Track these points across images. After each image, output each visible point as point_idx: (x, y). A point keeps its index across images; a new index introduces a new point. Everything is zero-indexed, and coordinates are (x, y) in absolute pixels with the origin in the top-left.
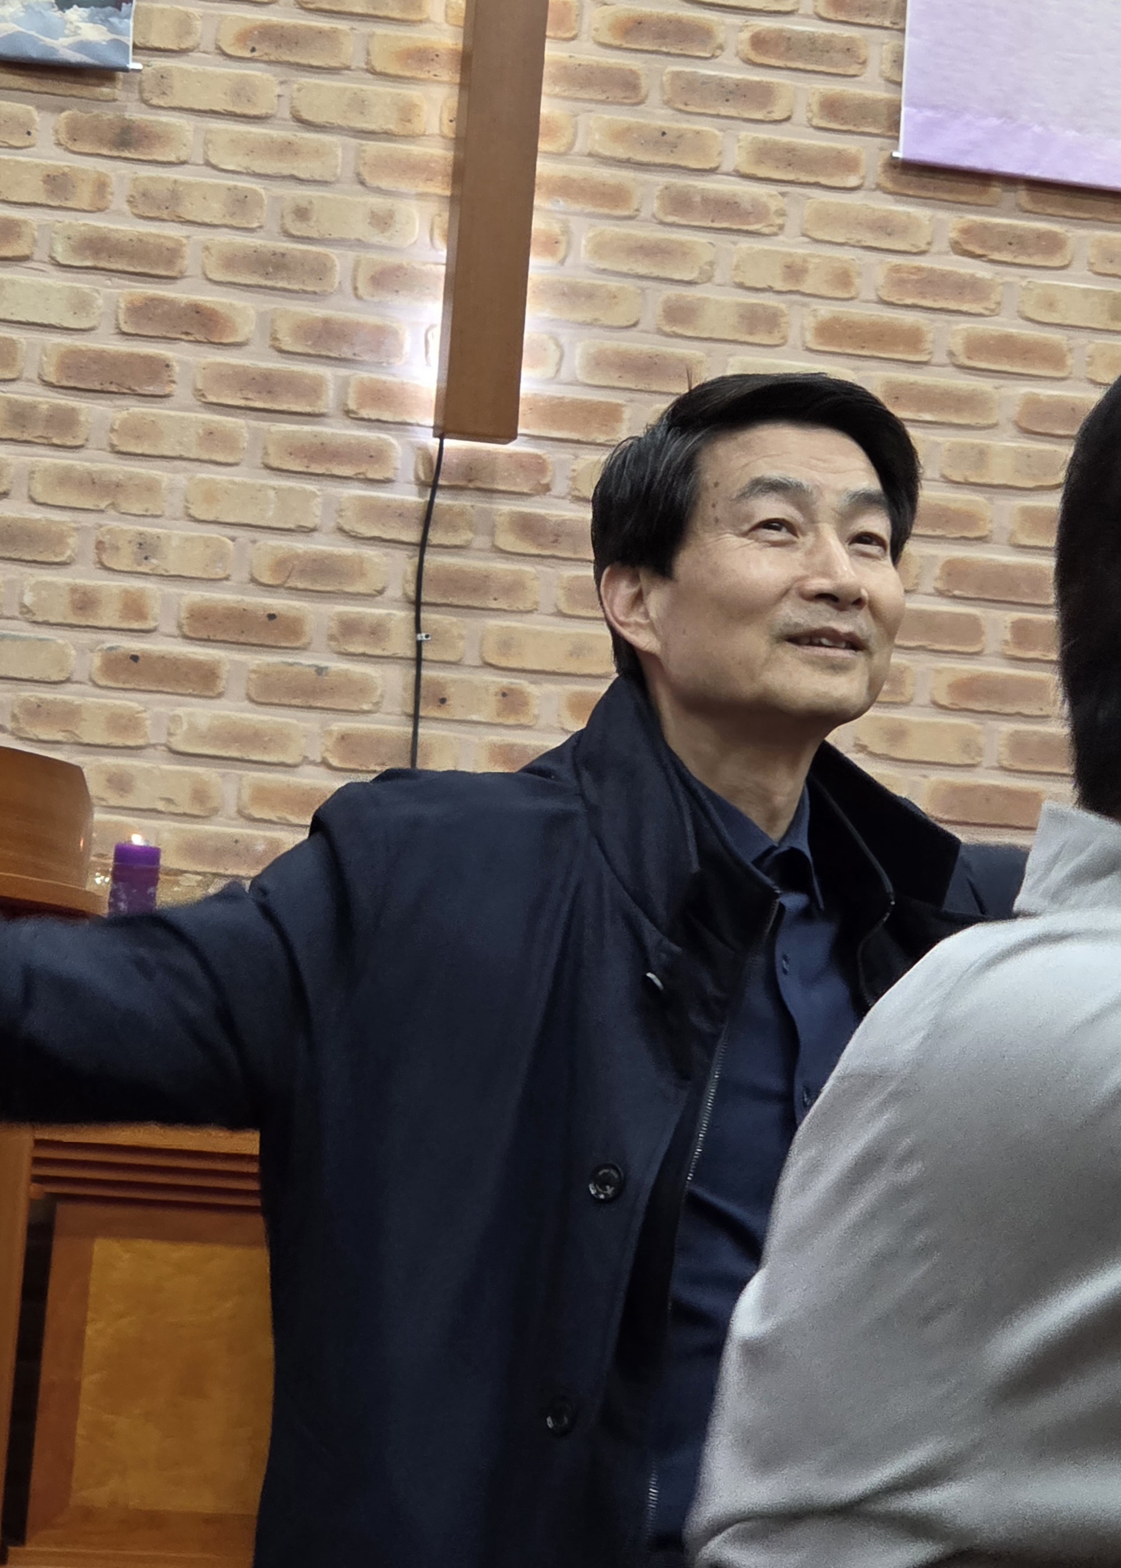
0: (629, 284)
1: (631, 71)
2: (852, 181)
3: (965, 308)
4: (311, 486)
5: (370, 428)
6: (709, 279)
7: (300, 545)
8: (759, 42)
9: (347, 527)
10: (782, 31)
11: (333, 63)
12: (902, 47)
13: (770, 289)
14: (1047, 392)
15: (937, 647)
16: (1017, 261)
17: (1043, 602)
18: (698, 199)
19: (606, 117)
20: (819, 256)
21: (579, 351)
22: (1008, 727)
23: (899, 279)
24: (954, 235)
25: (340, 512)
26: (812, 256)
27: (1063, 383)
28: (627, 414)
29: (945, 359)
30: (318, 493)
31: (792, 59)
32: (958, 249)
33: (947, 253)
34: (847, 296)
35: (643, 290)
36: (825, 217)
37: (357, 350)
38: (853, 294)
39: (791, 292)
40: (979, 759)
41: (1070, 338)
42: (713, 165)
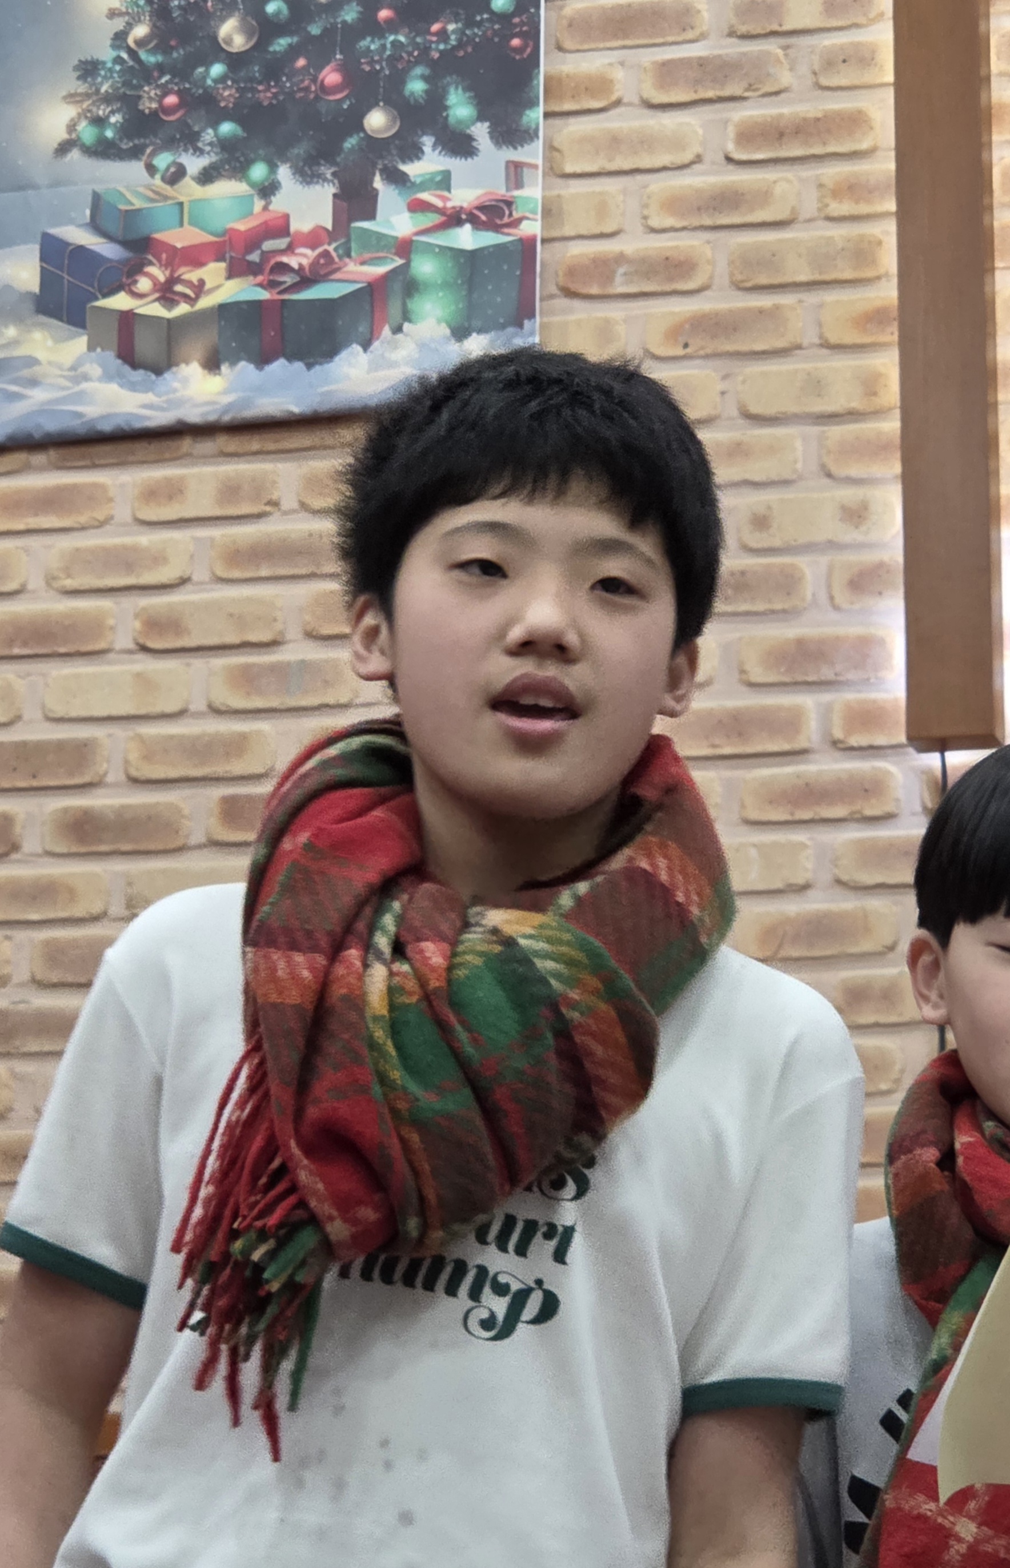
4: (799, 836)
5: (863, 758)
7: (792, 907)
9: (845, 878)
11: (780, 344)
25: (835, 862)
30: (809, 843)
37: (838, 668)
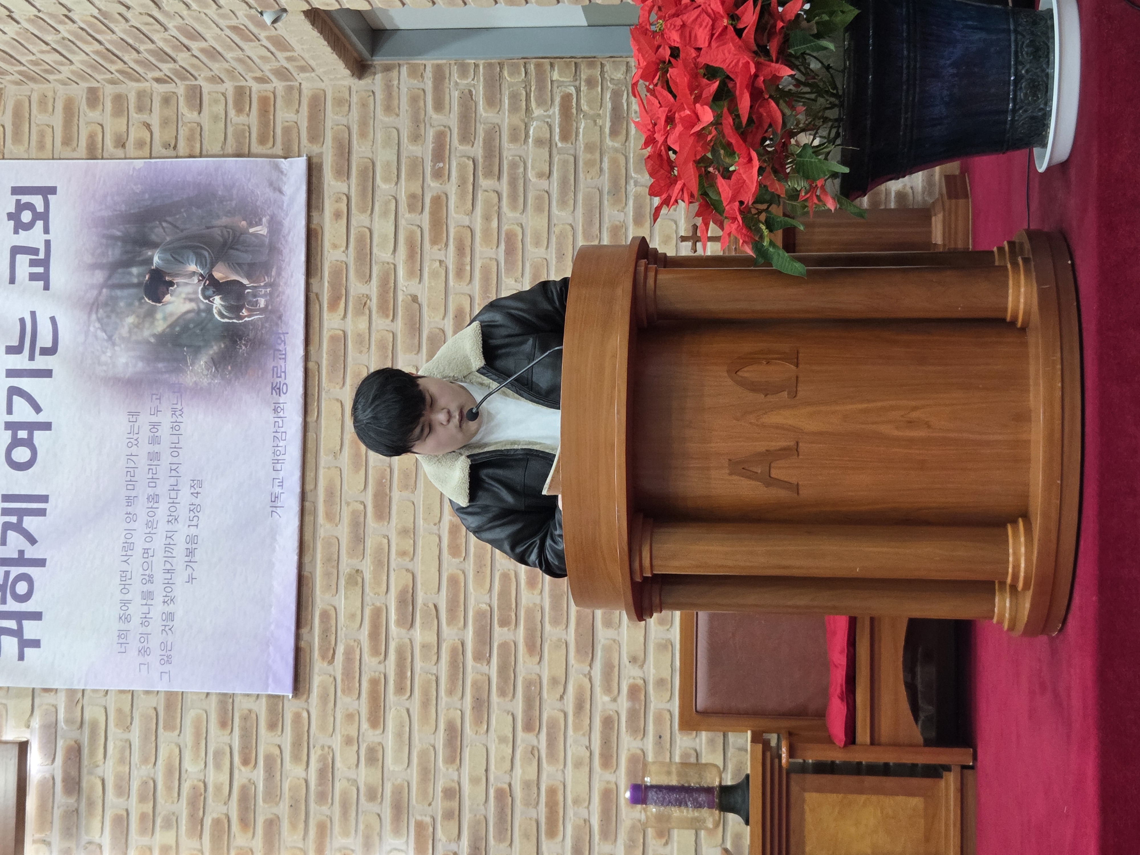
0: (361, 819)
1: (264, 822)
2: (305, 714)
3: (358, 658)
6: (355, 781)
8: (245, 762)
10: (239, 751)
12: (241, 694)
13: (358, 752)
14: (393, 616)
15: (513, 663)
16: (334, 632)
17: (489, 613)
18: (320, 788)
19: (286, 833)
20: (341, 728)
21: (393, 841)
22: (548, 627)
23: (347, 690)
24: (325, 664)
26: (341, 733)
27: (388, 607)
28: (419, 818)
29: (382, 666)
31: (252, 746)
32: (331, 661)
33: (334, 667)
34: (357, 714)
35: (363, 812)
36: (323, 728)
38: (356, 712)
39: (358, 742)
40: (563, 641)
41: (368, 605)
42: (304, 781)
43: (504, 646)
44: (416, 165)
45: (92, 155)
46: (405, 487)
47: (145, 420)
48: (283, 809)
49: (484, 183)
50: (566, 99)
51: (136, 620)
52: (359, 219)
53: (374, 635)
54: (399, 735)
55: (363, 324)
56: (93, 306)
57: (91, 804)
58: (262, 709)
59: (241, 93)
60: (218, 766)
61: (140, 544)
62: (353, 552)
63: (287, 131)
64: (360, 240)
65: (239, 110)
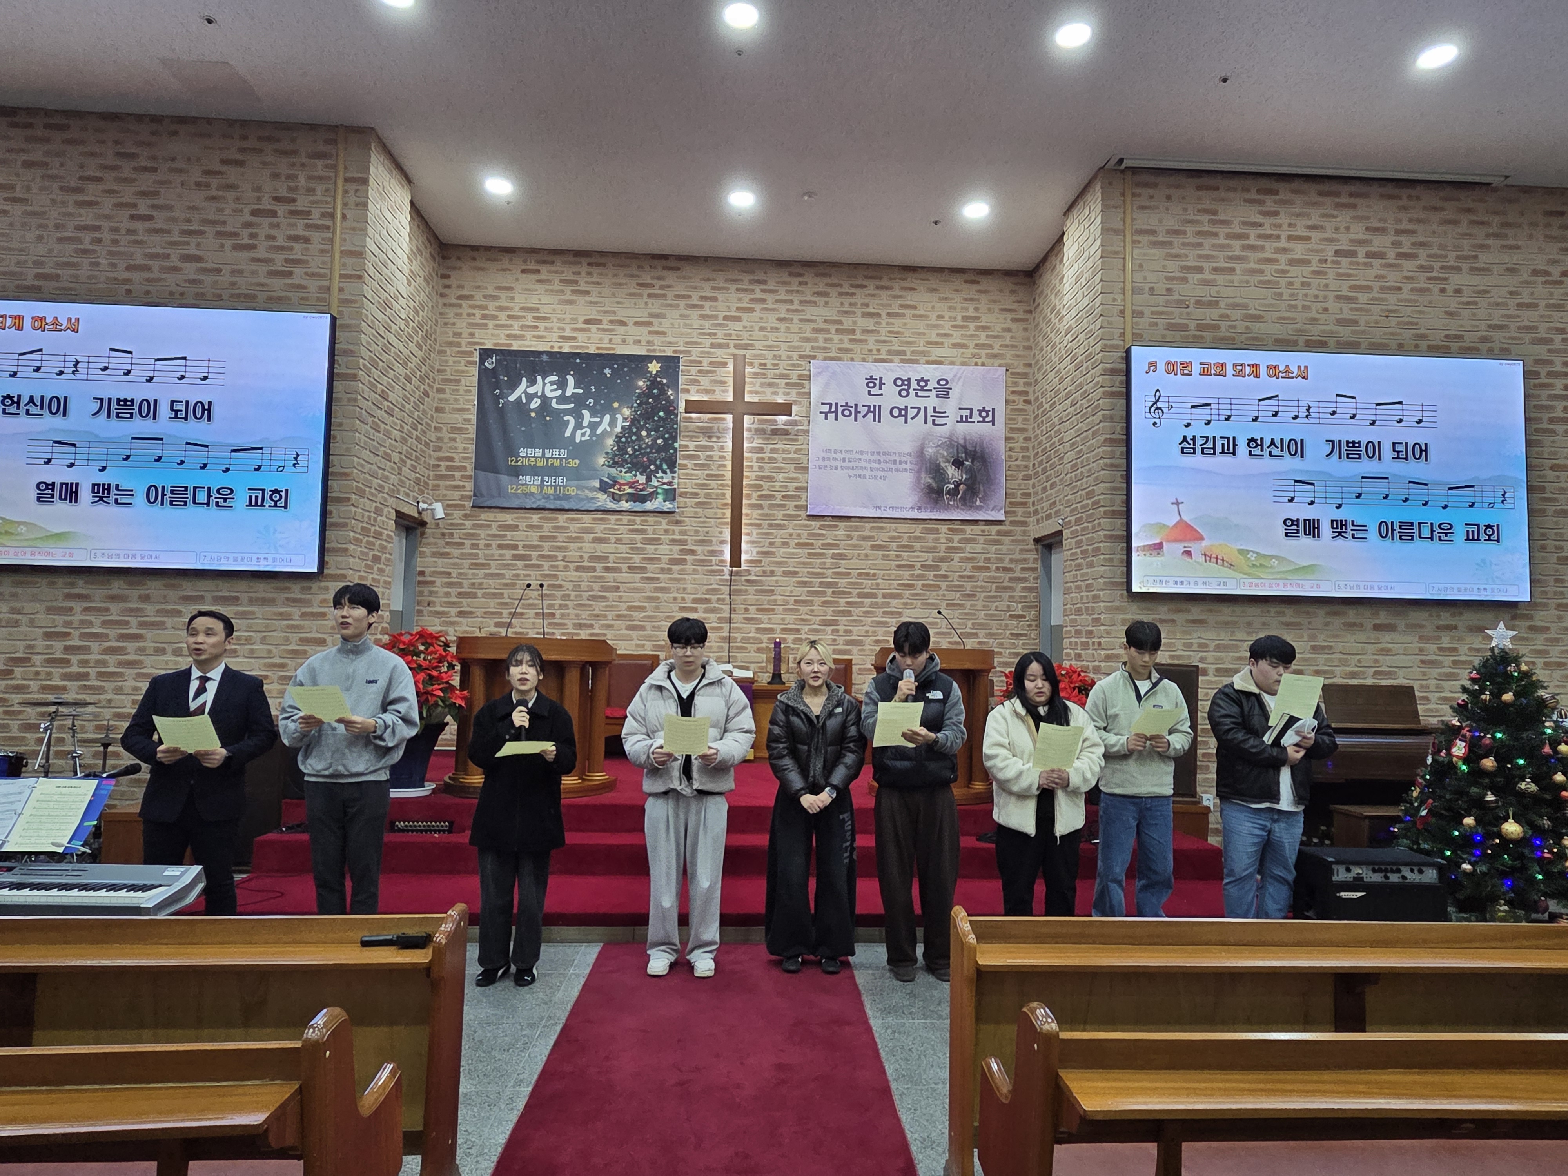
2: (800, 519)
3: (821, 538)
4: (711, 577)
5: (720, 567)
6: (776, 538)
7: (712, 587)
8: (783, 497)
9: (717, 583)
10: (787, 494)
11: (711, 507)
12: (808, 495)
13: (787, 538)
14: (836, 551)
16: (830, 530)
18: (774, 524)
20: (795, 532)
23: (809, 534)
24: (818, 527)
27: (839, 550)
31: (789, 499)
32: (819, 529)
36: (796, 525)
37: (716, 554)
38: (801, 538)
39: (791, 538)
41: (840, 542)
42: (776, 518)
43: (825, 592)
44: (1001, 560)
45: (1006, 439)
46: (883, 555)
47: (908, 459)
48: (766, 511)
49: (994, 586)
50: (1024, 616)
51: (835, 456)
52: (981, 539)
53: (829, 544)
54: (793, 554)
55: (942, 541)
56: (950, 439)
57: (768, 439)
58: (802, 503)
59: (1028, 495)
60: (781, 486)
61: (862, 457)
62: (859, 536)
63: (1014, 512)
64: (974, 540)
65: (1022, 494)
